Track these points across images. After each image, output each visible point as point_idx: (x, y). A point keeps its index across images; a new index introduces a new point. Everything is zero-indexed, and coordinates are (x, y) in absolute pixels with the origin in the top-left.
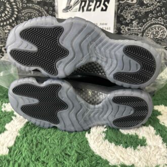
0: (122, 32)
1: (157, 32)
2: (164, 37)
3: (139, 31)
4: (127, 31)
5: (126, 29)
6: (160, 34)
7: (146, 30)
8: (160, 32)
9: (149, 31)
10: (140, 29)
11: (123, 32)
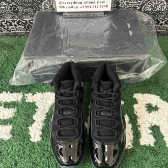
0: (120, 6)
1: (156, 6)
2: (163, 10)
3: (138, 4)
4: (126, 5)
5: (125, 3)
6: (159, 7)
7: (145, 3)
8: (159, 5)
9: (148, 4)
10: (139, 3)
11: (122, 5)
